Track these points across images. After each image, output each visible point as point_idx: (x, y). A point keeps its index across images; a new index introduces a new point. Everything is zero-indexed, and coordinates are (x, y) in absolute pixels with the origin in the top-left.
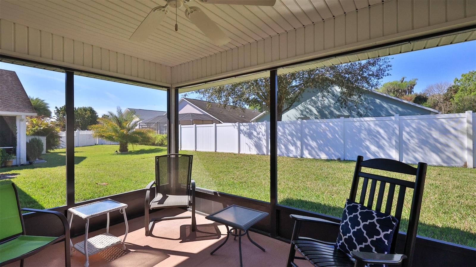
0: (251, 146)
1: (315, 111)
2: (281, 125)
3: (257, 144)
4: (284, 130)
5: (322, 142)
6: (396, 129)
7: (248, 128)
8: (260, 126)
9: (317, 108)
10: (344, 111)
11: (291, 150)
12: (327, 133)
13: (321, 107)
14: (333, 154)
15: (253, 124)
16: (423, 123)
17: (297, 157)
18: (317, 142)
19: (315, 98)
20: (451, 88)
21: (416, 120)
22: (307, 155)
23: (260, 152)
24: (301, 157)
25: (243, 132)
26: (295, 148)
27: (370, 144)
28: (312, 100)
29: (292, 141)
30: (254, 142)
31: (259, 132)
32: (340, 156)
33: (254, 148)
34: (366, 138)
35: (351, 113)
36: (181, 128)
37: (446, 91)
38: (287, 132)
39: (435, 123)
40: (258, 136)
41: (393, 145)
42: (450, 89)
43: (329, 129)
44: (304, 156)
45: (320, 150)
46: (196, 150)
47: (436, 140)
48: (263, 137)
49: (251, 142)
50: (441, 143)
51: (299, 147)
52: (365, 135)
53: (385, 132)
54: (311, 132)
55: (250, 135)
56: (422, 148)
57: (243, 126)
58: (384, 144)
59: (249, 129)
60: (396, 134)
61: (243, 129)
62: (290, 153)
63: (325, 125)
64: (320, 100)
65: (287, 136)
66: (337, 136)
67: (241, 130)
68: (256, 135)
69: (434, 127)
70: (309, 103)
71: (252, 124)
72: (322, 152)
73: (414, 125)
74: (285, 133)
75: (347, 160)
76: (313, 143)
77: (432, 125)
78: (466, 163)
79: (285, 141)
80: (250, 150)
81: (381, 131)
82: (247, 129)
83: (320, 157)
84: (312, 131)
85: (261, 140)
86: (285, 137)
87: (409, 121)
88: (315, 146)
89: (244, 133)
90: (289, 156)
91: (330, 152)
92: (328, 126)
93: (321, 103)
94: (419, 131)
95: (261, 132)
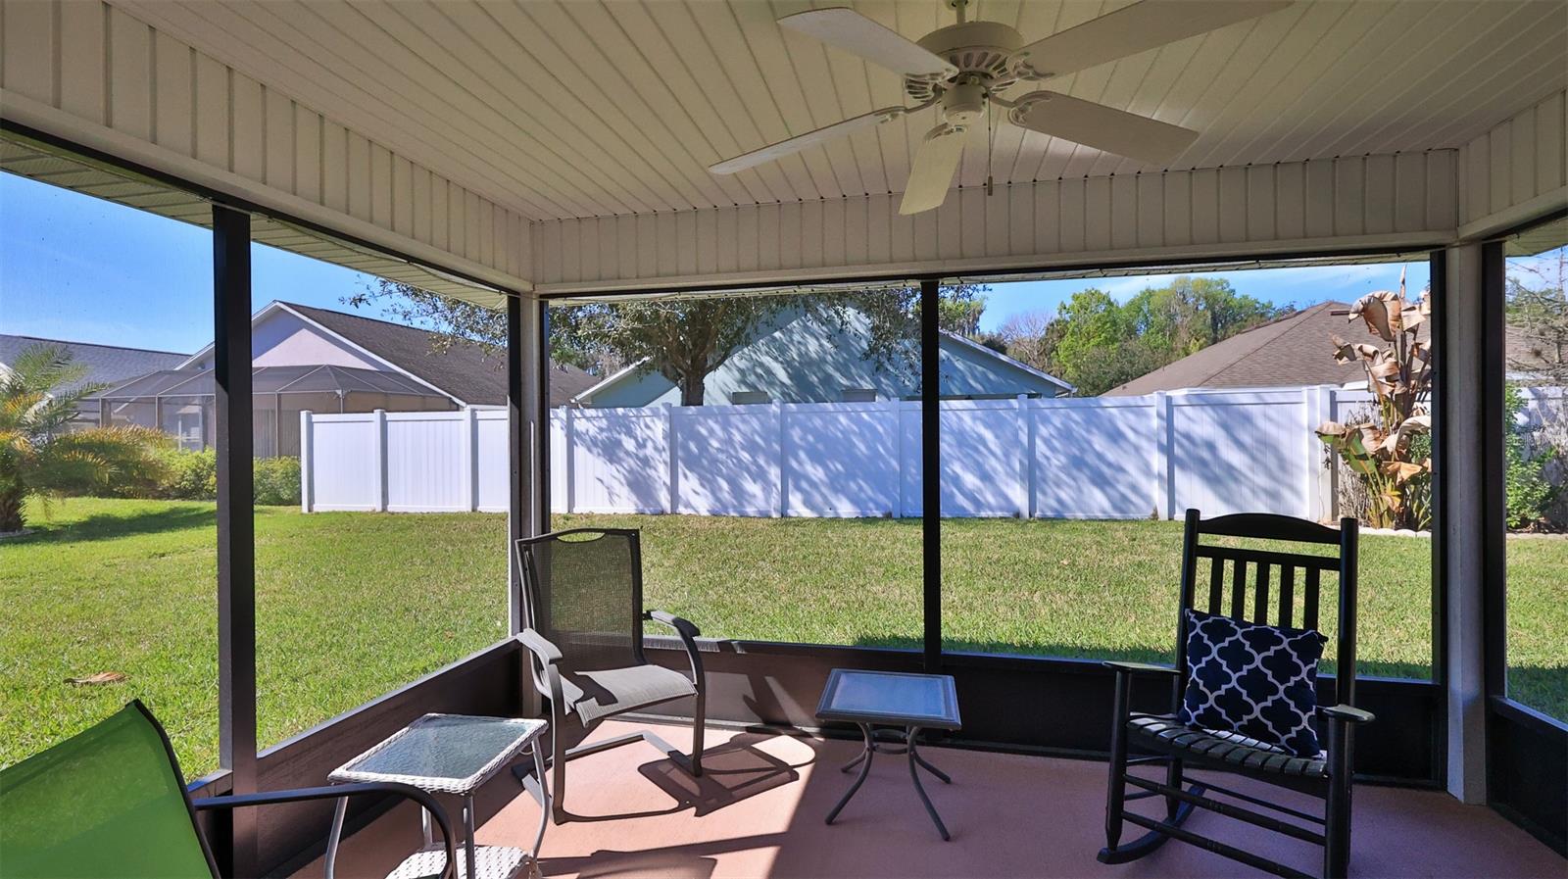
0: (616, 485)
1: (782, 375)
2: (719, 419)
3: (637, 478)
4: (730, 434)
5: (839, 467)
6: (1022, 430)
7: (604, 426)
8: (648, 420)
9: (787, 364)
10: (861, 378)
11: (750, 495)
12: (855, 440)
13: (800, 363)
14: (871, 499)
15: (624, 414)
16: (1075, 416)
17: (770, 517)
18: (825, 467)
19: (783, 333)
20: (1052, 325)
21: (1062, 410)
22: (798, 508)
23: (646, 504)
24: (782, 516)
25: (584, 441)
26: (764, 489)
27: (962, 468)
28: (774, 339)
29: (753, 468)
30: (625, 473)
31: (645, 440)
32: (890, 505)
33: (624, 491)
34: (953, 455)
35: (878, 383)
36: (310, 424)
37: (1044, 333)
38: (738, 437)
39: (1097, 416)
40: (641, 455)
41: (1014, 470)
42: (1051, 328)
43: (859, 428)
44: (791, 512)
45: (836, 491)
46: (384, 509)
47: (1100, 456)
48: (656, 456)
49: (616, 474)
50: (1109, 465)
51: (775, 485)
52: (950, 445)
53: (997, 437)
54: (811, 438)
55: (610, 451)
56: (1074, 479)
57: (583, 420)
58: (994, 470)
59: (609, 429)
60: (1022, 444)
61: (584, 431)
62: (745, 503)
63: (850, 419)
64: (796, 343)
65: (737, 452)
66: (881, 449)
67: (579, 435)
68: (634, 450)
69: (1098, 428)
70: (764, 349)
71: (620, 414)
72: (841, 496)
73: (1057, 421)
74: (730, 441)
75: (909, 518)
76: (815, 468)
77: (1093, 420)
78: (1156, 510)
79: (732, 466)
80: (611, 502)
81: (988, 435)
82: (601, 430)
83: (836, 513)
84: (813, 436)
85: (650, 467)
86: (730, 456)
87: (1047, 411)
88: (821, 481)
89: (590, 443)
90: (743, 515)
91: (863, 495)
92: (859, 422)
93: (799, 349)
94: (1066, 435)
95: (650, 438)
